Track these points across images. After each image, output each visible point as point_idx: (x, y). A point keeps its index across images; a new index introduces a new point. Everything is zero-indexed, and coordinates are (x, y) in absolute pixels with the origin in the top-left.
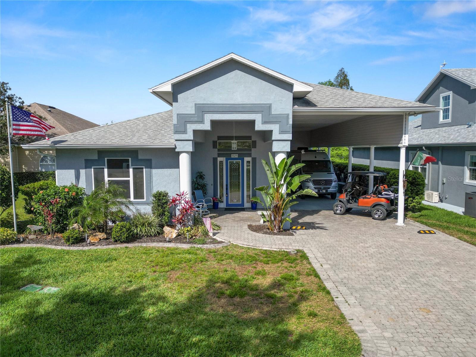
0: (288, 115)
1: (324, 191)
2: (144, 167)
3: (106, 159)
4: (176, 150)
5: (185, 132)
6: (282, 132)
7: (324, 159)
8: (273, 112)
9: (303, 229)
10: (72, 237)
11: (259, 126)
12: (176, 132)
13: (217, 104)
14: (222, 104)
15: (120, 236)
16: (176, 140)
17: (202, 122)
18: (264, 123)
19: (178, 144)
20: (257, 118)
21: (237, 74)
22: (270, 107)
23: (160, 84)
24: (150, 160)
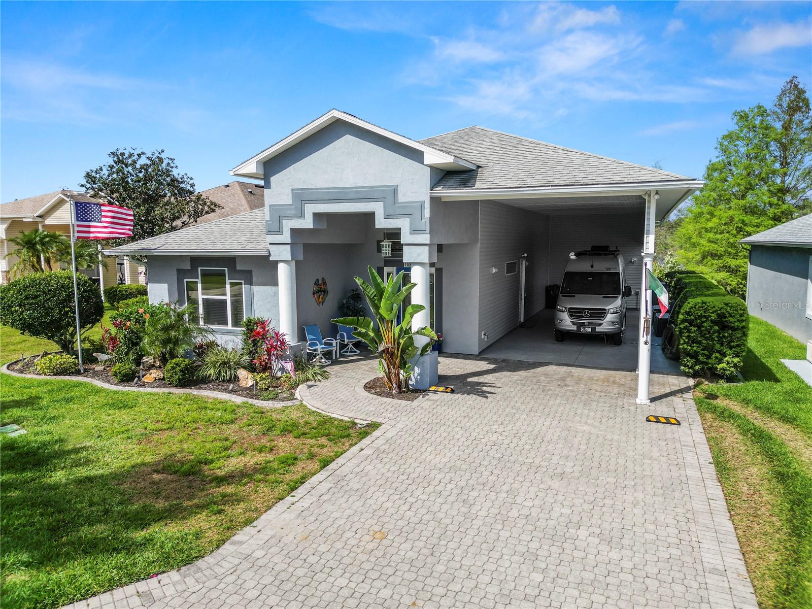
0: (422, 203)
1: (589, 330)
2: (243, 281)
3: (199, 269)
4: (271, 259)
5: (279, 232)
6: (414, 231)
7: (607, 269)
8: (401, 199)
9: (447, 392)
10: (120, 373)
11: (381, 223)
12: (270, 232)
13: (321, 189)
14: (328, 189)
15: (171, 376)
16: (271, 244)
17: (301, 216)
18: (388, 216)
19: (273, 249)
20: (377, 208)
21: (348, 140)
22: (395, 191)
23: (242, 164)
24: (250, 272)
